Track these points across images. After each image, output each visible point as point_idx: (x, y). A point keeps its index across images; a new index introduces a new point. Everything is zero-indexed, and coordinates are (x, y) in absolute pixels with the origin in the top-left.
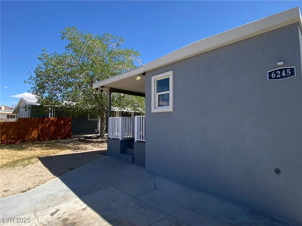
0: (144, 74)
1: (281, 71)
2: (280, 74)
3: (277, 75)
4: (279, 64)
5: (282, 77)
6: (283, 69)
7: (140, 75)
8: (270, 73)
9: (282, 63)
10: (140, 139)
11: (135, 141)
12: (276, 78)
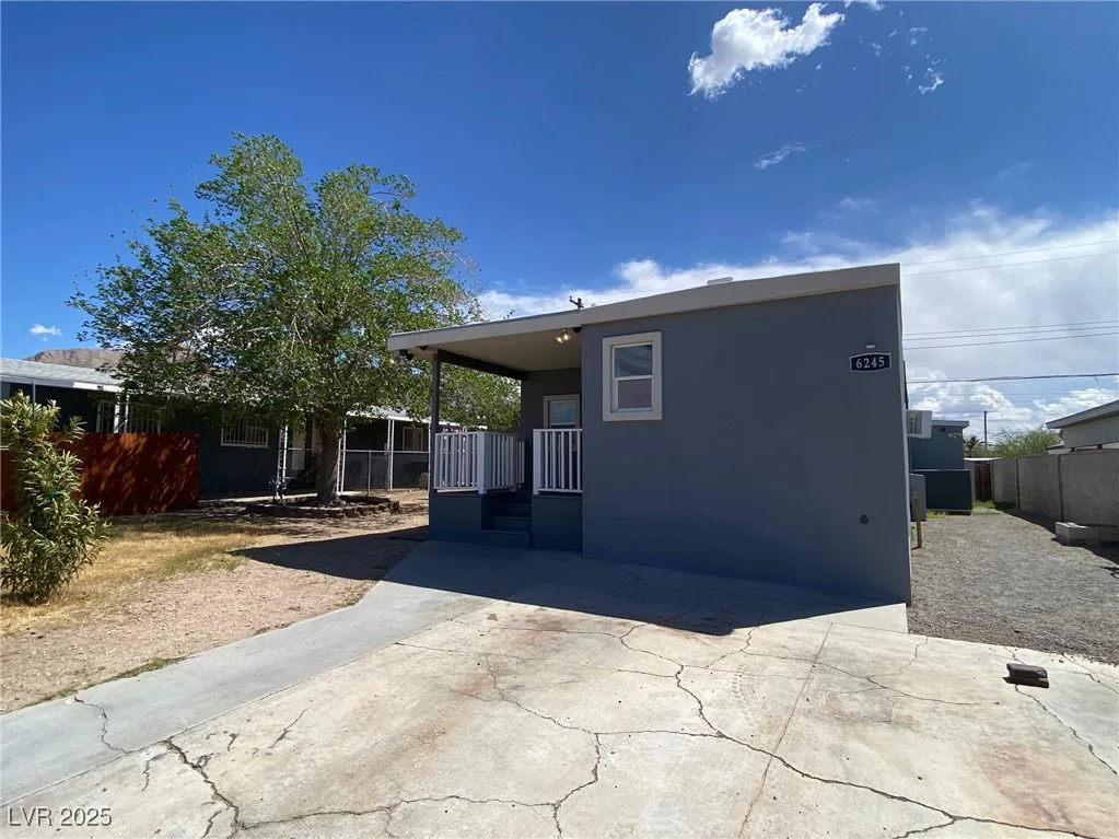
0: (577, 330)
1: (871, 357)
2: (870, 364)
3: (864, 363)
4: (868, 347)
5: (872, 368)
6: (874, 356)
7: (567, 331)
8: (854, 360)
9: (873, 346)
10: (567, 487)
11: (535, 492)
12: (862, 369)
